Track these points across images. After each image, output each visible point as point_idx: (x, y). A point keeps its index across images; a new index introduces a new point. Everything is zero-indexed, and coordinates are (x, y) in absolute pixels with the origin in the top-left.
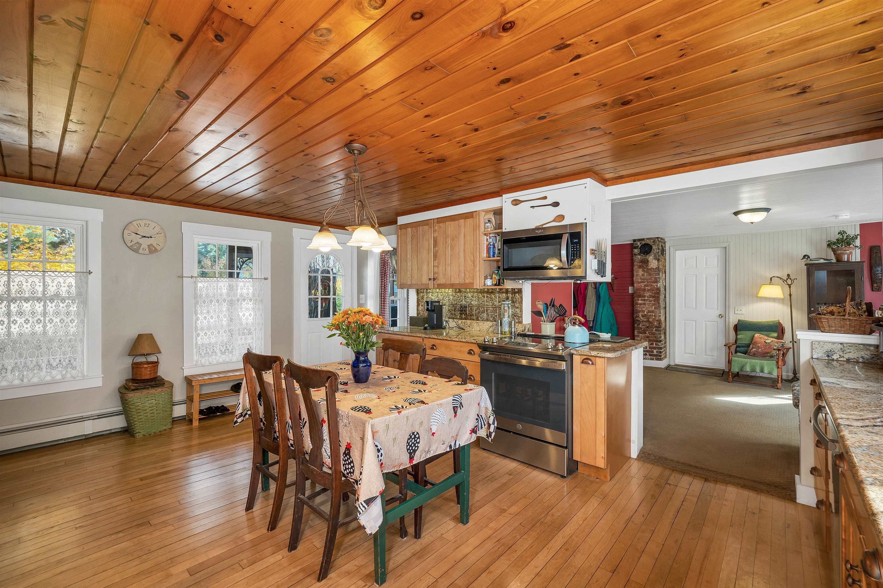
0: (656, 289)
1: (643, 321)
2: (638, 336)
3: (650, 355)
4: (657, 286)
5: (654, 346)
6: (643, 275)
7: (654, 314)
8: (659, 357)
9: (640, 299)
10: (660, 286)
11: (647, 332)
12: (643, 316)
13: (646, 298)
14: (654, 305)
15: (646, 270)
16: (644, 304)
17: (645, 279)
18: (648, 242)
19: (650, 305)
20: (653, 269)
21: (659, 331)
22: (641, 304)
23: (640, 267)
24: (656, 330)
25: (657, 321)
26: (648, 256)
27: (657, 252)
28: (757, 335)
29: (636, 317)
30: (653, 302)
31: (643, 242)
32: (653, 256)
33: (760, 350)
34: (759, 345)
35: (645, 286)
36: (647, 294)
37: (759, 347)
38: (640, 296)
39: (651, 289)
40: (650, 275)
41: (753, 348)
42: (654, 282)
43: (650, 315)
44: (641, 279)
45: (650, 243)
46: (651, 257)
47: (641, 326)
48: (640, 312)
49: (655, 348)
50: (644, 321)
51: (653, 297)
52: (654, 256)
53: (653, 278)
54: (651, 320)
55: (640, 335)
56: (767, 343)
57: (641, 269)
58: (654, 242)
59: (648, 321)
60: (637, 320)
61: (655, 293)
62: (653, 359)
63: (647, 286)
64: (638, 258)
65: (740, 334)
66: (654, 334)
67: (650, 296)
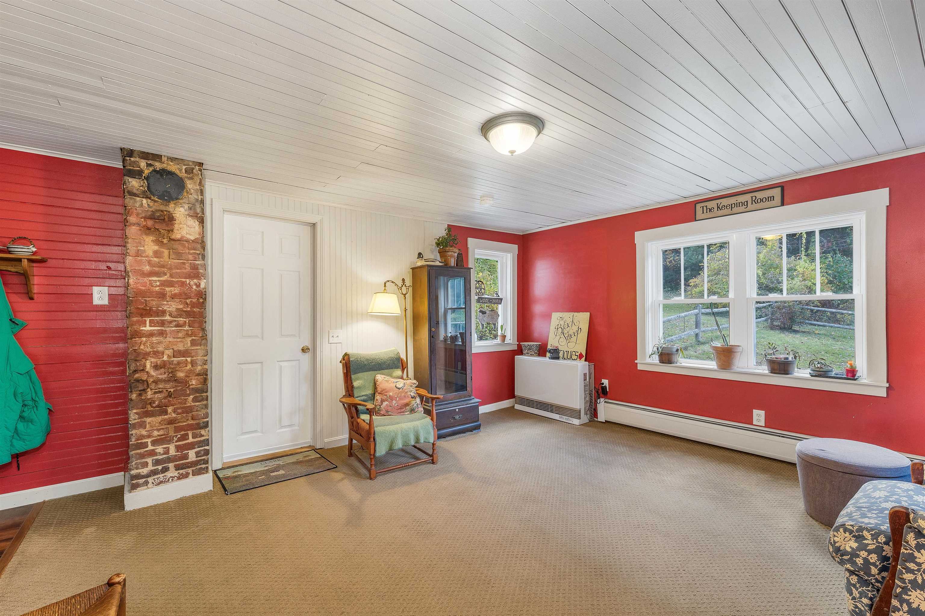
0: (196, 295)
1: (156, 382)
2: (142, 425)
3: (177, 468)
4: (198, 286)
5: (191, 440)
6: (157, 254)
7: (189, 359)
8: (204, 466)
9: (148, 320)
10: (205, 288)
11: (170, 409)
12: (156, 367)
13: (168, 318)
14: (190, 336)
15: (165, 241)
16: (162, 333)
17: (163, 266)
18: (173, 167)
19: (180, 335)
20: (187, 241)
21: (202, 400)
22: (151, 334)
23: (147, 230)
24: (195, 400)
25: (198, 375)
26: (172, 205)
27: (197, 200)
28: (380, 377)
29: (135, 371)
30: (187, 328)
31: (158, 166)
32: (186, 206)
33: (394, 402)
34: (391, 394)
35: (163, 284)
36: (172, 306)
37: (391, 398)
38: (146, 312)
39: (180, 294)
40: (179, 255)
41: (382, 401)
42: (190, 277)
43: (179, 363)
44: (149, 263)
45: (177, 172)
46: (182, 210)
47: (149, 394)
48: (146, 355)
49: (191, 446)
50: (161, 381)
51: (188, 314)
52: (190, 209)
53: (187, 266)
54: (181, 375)
55: (148, 420)
56: (399, 389)
57: (151, 238)
58: (189, 171)
59: (173, 379)
60: (138, 381)
61: (193, 305)
62: (186, 476)
63: (171, 284)
64: (142, 205)
65: (357, 379)
66: (188, 410)
67: (180, 313)
